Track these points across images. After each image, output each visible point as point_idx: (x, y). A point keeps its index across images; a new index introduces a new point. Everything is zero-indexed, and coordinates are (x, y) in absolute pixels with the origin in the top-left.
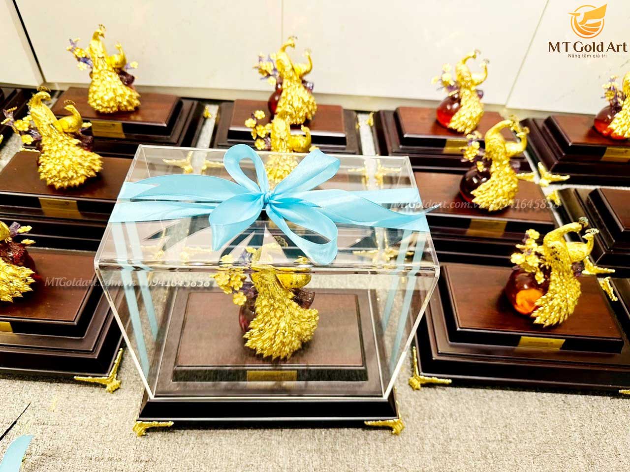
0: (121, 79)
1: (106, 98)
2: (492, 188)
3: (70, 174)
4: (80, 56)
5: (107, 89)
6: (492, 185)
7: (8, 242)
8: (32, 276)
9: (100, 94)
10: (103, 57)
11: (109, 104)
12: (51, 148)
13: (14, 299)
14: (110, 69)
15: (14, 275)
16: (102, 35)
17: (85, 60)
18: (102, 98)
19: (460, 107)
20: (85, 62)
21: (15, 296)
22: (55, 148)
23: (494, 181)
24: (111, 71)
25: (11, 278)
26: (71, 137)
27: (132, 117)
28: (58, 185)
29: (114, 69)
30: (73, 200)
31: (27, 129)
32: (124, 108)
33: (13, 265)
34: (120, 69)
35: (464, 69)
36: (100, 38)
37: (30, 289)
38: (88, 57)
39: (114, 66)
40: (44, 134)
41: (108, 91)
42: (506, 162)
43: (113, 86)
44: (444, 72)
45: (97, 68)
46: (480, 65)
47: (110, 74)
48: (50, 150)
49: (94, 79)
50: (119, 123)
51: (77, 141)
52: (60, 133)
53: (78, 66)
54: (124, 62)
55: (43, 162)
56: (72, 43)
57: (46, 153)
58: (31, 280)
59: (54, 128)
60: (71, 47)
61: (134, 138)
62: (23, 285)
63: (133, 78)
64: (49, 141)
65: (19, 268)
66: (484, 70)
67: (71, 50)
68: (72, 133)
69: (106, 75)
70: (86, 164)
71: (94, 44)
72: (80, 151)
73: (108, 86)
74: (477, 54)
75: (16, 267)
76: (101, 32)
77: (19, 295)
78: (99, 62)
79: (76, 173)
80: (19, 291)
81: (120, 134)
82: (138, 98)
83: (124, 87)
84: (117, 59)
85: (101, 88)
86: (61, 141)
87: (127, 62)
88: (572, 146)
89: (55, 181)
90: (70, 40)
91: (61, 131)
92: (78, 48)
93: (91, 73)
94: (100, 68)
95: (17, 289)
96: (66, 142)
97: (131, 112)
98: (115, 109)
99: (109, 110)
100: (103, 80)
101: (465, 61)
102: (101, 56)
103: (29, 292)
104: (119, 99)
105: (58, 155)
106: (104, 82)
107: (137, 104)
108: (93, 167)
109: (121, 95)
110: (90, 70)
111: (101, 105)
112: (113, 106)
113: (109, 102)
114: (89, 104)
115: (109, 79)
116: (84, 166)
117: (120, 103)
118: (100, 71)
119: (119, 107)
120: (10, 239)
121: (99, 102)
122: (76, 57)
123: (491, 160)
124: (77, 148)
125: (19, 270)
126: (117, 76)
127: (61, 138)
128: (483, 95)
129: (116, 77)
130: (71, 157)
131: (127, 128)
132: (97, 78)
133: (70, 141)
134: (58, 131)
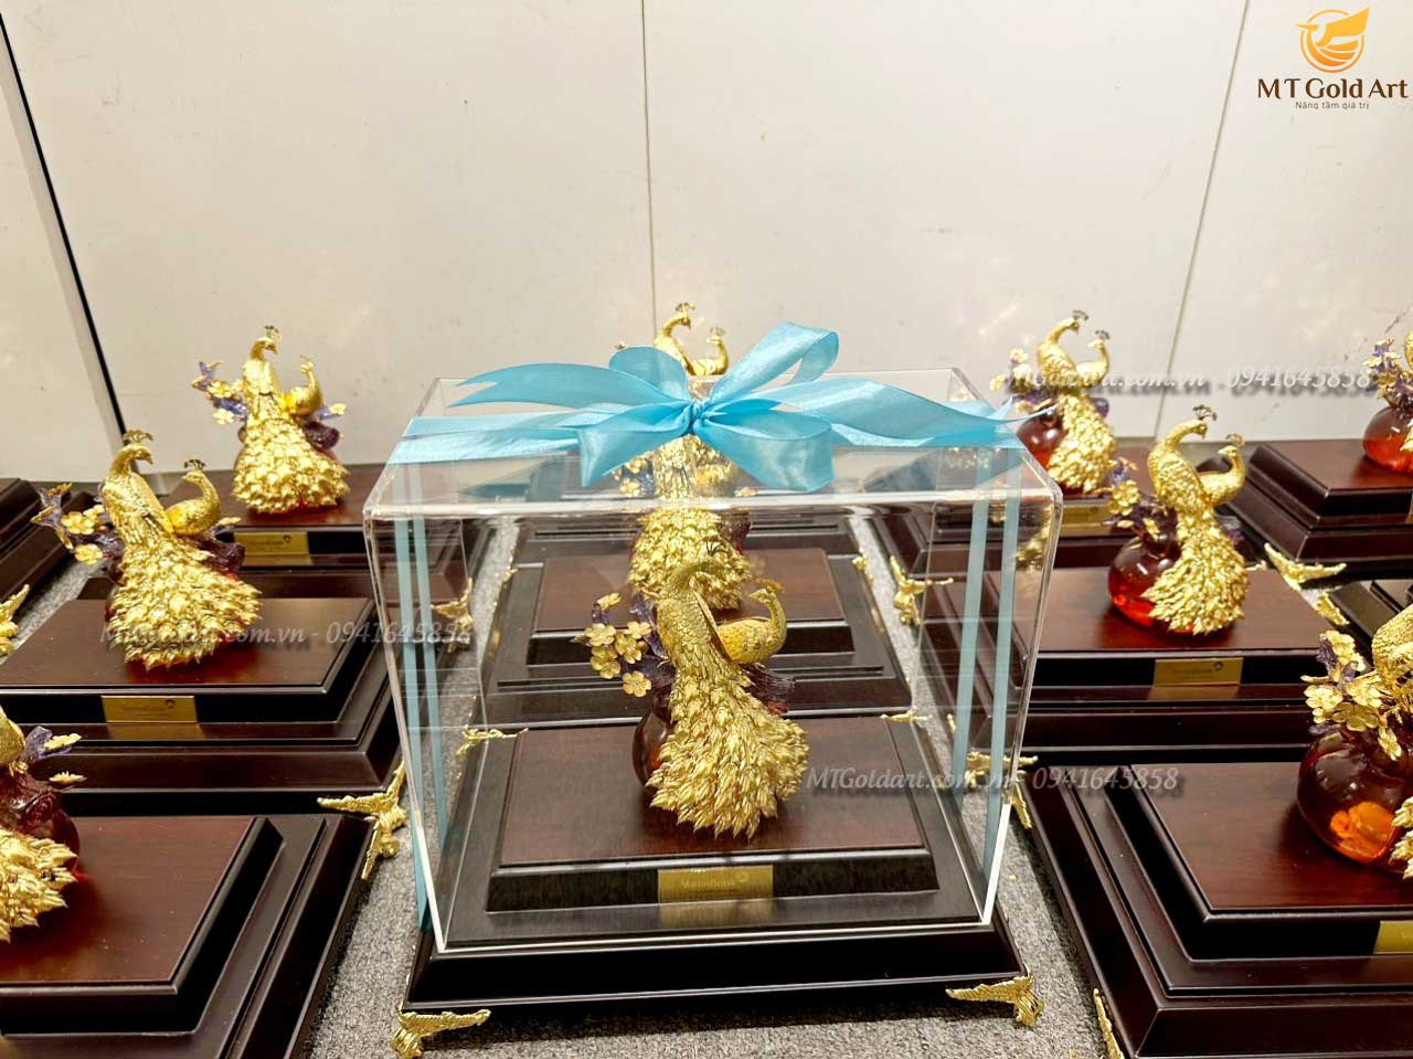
0: (308, 439)
1: (272, 479)
2: (1189, 577)
3: (184, 629)
4: (219, 396)
5: (276, 459)
6: (1188, 571)
7: (17, 773)
8: (68, 864)
9: (261, 472)
10: (270, 394)
11: (279, 492)
12: (143, 571)
13: (14, 932)
14: (286, 416)
15: (23, 862)
16: (272, 347)
17: (231, 403)
18: (264, 479)
19: (1063, 433)
20: (231, 409)
21: (20, 921)
22: (151, 571)
23: (1189, 561)
24: (287, 422)
25: (14, 868)
26: (192, 545)
27: (331, 520)
28: (152, 659)
29: (293, 416)
30: (185, 696)
31: (89, 532)
32: (312, 499)
33: (22, 836)
34: (305, 416)
35: (1055, 353)
36: (266, 353)
37: (58, 901)
38: (237, 398)
39: (293, 411)
40: (129, 539)
41: (279, 463)
42: (1207, 515)
43: (292, 452)
44: (1015, 363)
45: (256, 417)
46: (1091, 345)
47: (285, 427)
48: (141, 575)
49: (248, 441)
50: (299, 535)
51: (205, 554)
52: (167, 536)
53: (215, 415)
54: (316, 401)
55: (120, 606)
56: (204, 371)
57: (131, 584)
58: (66, 877)
59: (154, 526)
60: (201, 378)
61: (335, 564)
62: (43, 890)
63: (335, 435)
64: (140, 555)
65: (38, 842)
66: (1100, 352)
67: (202, 386)
68: (192, 537)
69: (276, 431)
70: (224, 606)
71: (253, 368)
72: (209, 578)
73: (279, 453)
74: (1081, 321)
75: (30, 839)
76: (269, 341)
77: (30, 920)
78: (262, 403)
79: (198, 625)
80: (31, 907)
81: (303, 556)
82: (344, 478)
83: (313, 454)
84: (301, 395)
85: (266, 457)
86: (168, 554)
87: (325, 401)
88: (1329, 497)
89: (144, 652)
90: (201, 364)
91: (170, 530)
92: (215, 381)
93: (243, 429)
94: (263, 415)
95: (24, 903)
96: (180, 555)
97: (327, 509)
98: (293, 502)
99: (278, 505)
100: (269, 441)
101: (1057, 337)
102: (266, 391)
103: (56, 911)
104: (302, 479)
105: (159, 585)
106: (270, 445)
107: (342, 490)
108: (240, 613)
109: (308, 471)
110: (242, 424)
111: (260, 496)
112: (288, 497)
113: (279, 486)
114: (235, 498)
115: (282, 438)
116: (218, 610)
117: (306, 488)
118: (264, 423)
119: (301, 498)
120: (23, 766)
121: (256, 488)
122: (213, 398)
123: (1173, 513)
124: (204, 569)
125: (38, 848)
126: (300, 431)
127: (169, 547)
128: (1107, 406)
129: (297, 434)
130: (189, 590)
131: (317, 543)
132: (256, 439)
133: (190, 554)
134: (163, 530)
